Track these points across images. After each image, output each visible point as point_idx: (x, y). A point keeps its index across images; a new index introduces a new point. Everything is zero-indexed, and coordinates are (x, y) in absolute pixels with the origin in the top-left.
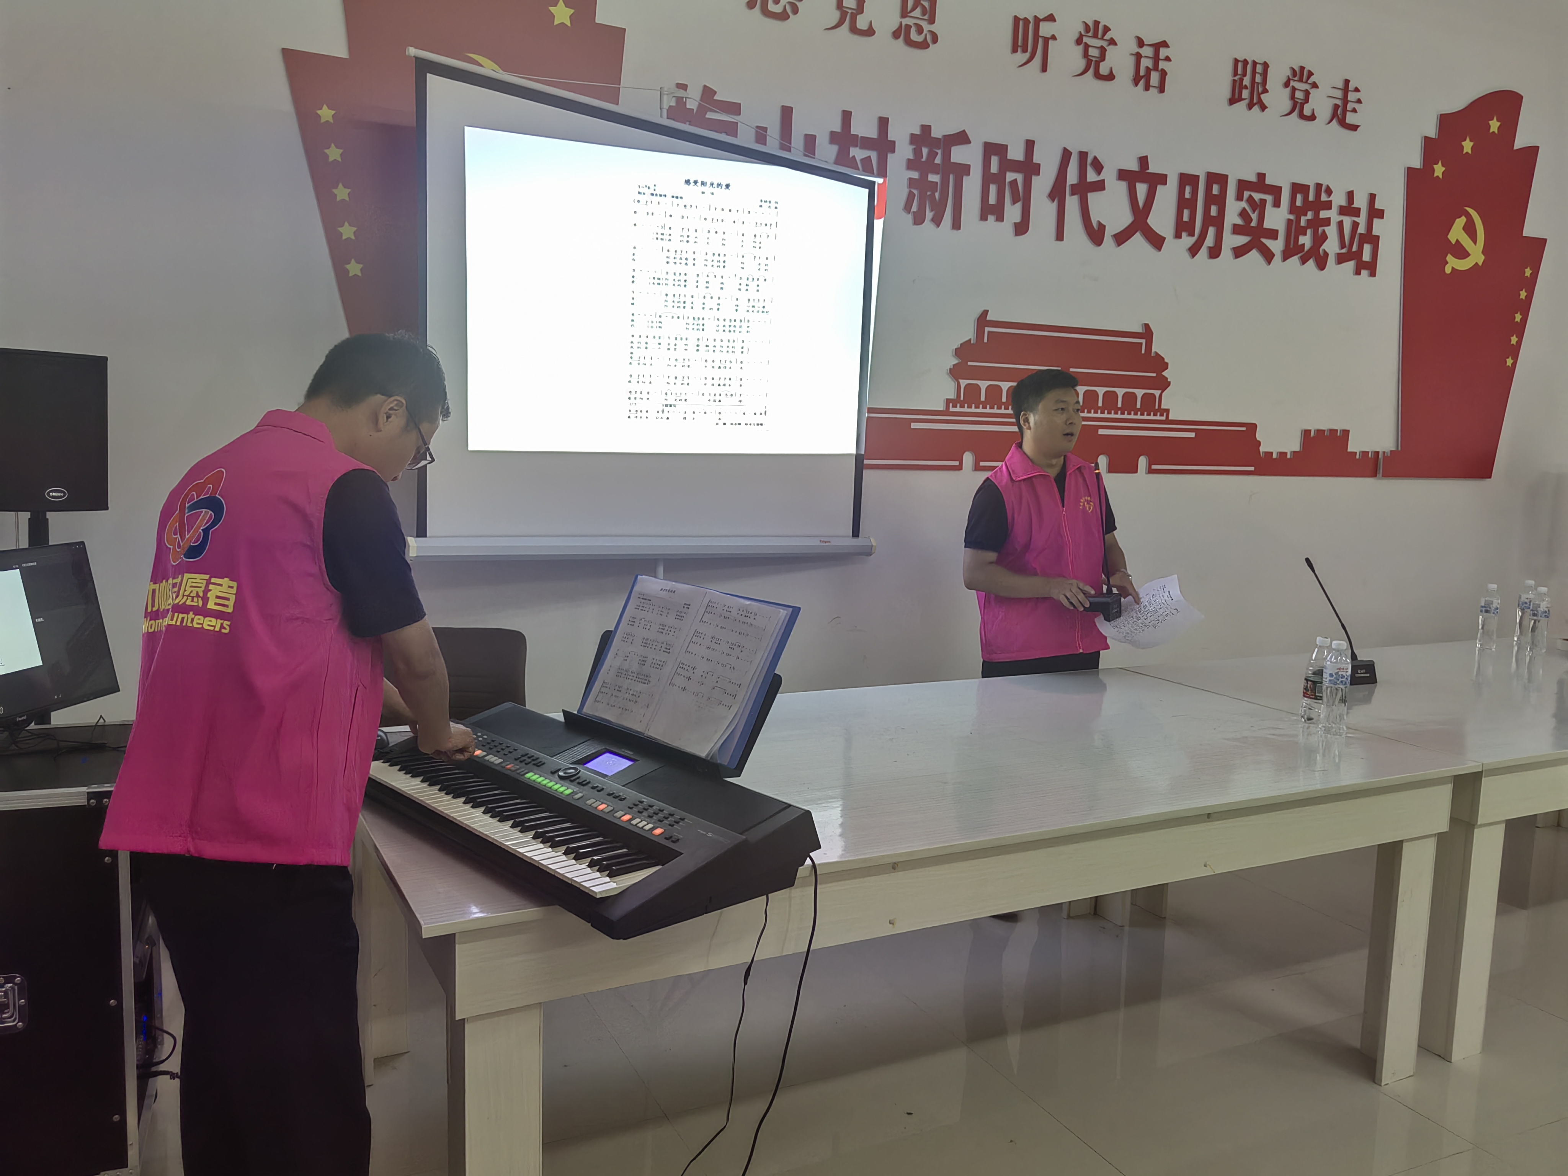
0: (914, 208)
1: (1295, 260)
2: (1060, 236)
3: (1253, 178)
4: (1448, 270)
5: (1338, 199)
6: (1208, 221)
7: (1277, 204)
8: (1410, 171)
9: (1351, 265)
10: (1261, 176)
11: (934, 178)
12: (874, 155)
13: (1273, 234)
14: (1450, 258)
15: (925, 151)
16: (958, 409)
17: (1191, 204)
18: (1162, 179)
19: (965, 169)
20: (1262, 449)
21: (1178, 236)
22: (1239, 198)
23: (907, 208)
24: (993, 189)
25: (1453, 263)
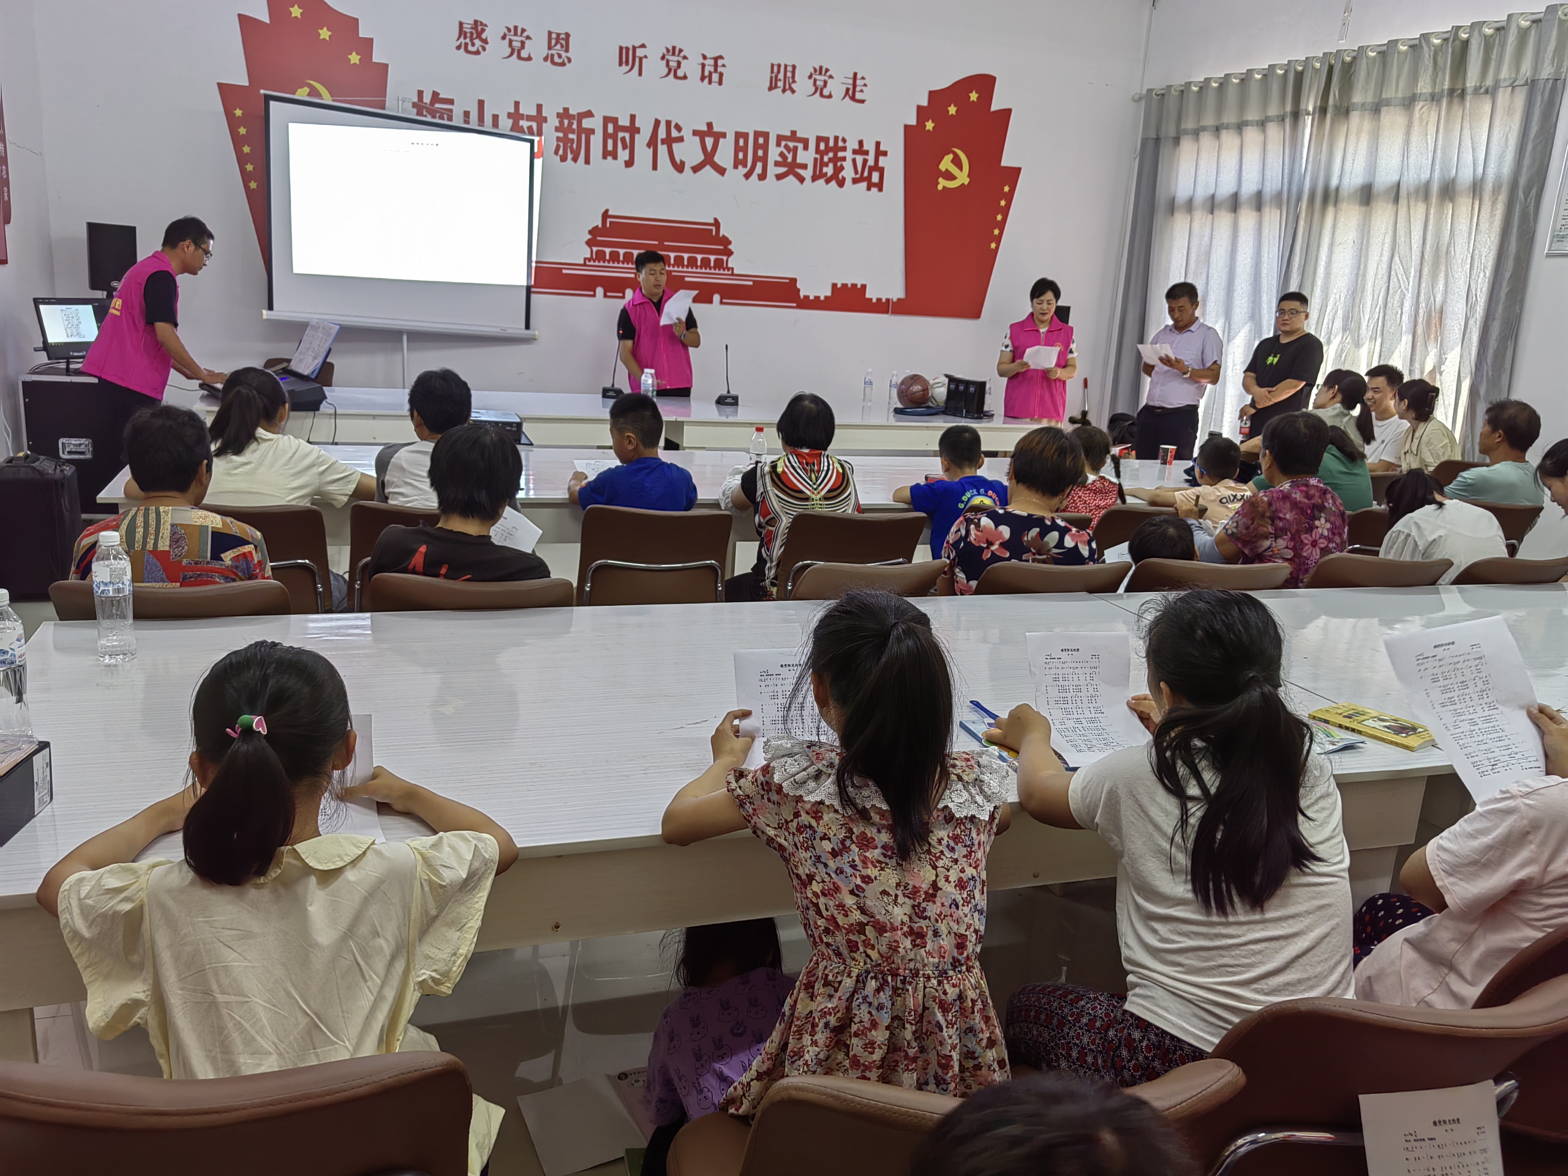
0: (561, 152)
1: (822, 182)
2: (655, 167)
3: (789, 134)
4: (940, 187)
5: (852, 145)
6: (756, 159)
7: (806, 148)
8: (907, 128)
9: (864, 185)
10: (794, 133)
11: (571, 136)
12: (534, 125)
13: (804, 167)
14: (941, 180)
15: (566, 122)
16: (592, 263)
17: (745, 150)
18: (724, 135)
19: (592, 131)
20: (802, 294)
21: (736, 167)
22: (778, 144)
23: (556, 153)
24: (610, 142)
25: (942, 183)
